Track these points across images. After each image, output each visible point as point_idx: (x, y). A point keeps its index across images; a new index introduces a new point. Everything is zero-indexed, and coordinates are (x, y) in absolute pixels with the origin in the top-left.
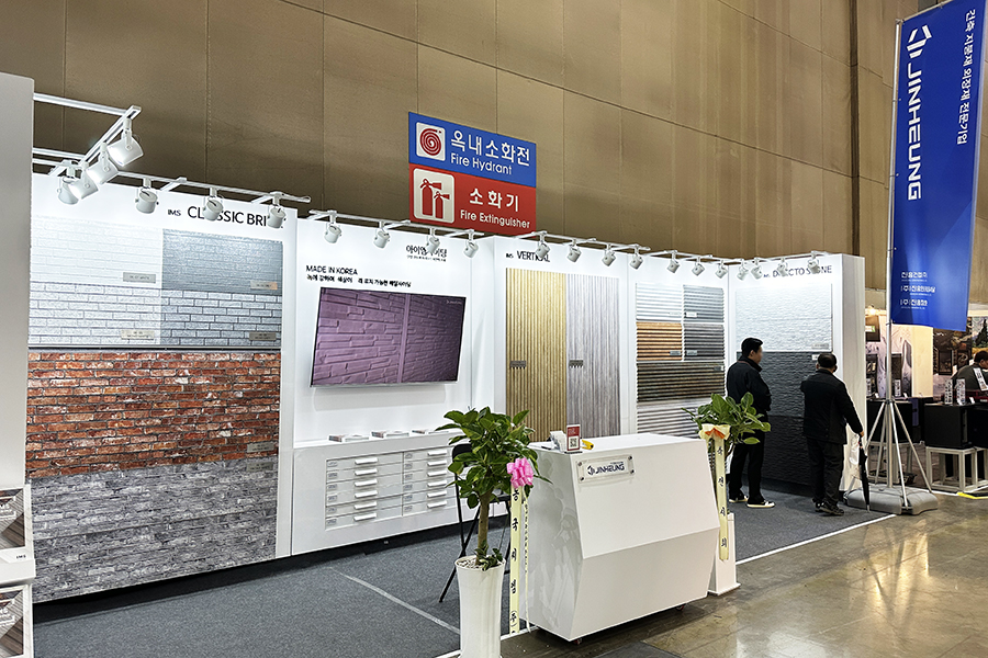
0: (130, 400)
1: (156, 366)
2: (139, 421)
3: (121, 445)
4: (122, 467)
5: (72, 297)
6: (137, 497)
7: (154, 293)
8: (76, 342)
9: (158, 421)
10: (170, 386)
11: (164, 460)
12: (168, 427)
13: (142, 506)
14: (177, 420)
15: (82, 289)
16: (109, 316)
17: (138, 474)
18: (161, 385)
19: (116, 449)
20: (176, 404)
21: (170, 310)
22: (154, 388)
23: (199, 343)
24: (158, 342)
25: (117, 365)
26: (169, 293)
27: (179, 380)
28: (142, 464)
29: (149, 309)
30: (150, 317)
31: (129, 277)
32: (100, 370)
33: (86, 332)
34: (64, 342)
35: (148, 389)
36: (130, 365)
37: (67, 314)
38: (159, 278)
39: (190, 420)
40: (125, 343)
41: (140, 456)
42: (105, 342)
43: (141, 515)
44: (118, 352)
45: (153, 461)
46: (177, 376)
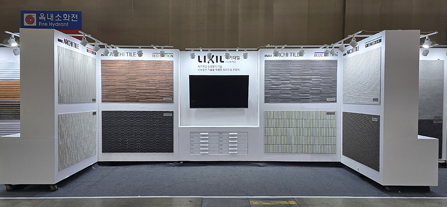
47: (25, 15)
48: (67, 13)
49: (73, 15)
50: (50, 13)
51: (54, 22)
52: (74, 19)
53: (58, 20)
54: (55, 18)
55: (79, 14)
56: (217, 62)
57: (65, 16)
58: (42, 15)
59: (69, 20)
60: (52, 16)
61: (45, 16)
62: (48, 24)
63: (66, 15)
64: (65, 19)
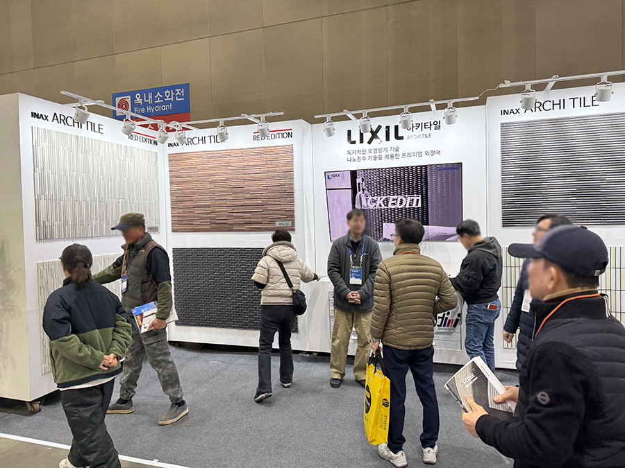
48: (169, 88)
49: (178, 90)
50: (147, 91)
51: (154, 105)
52: (179, 96)
53: (159, 101)
54: (154, 99)
55: (186, 87)
56: (388, 139)
57: (167, 94)
58: (138, 96)
59: (172, 99)
60: (150, 97)
61: (142, 97)
62: (146, 110)
63: (169, 92)
64: (168, 99)
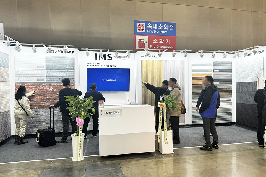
0: (40, 94)
1: (45, 86)
2: (42, 98)
3: (38, 103)
4: (38, 108)
5: (26, 72)
6: (42, 115)
7: (44, 71)
8: (28, 81)
9: (46, 99)
10: (48, 91)
11: (48, 107)
12: (48, 100)
13: (43, 117)
14: (50, 99)
15: (28, 70)
16: (34, 76)
17: (42, 110)
18: (46, 91)
19: (37, 104)
20: (50, 95)
21: (47, 74)
22: (45, 91)
23: (55, 82)
24: (45, 81)
25: (36, 86)
26: (47, 70)
27: (50, 90)
28: (43, 108)
29: (43, 74)
30: (43, 76)
31: (38, 67)
32: (33, 87)
33: (30, 79)
34: (25, 81)
35: (43, 91)
36: (39, 86)
37: (26, 75)
38: (45, 67)
39: (53, 99)
40: (38, 81)
41: (42, 106)
42: (34, 81)
43: (43, 119)
44: (37, 84)
45: (45, 107)
46: (50, 89)
47: (138, 24)
50: (155, 23)
51: (158, 30)
52: (171, 28)
53: (161, 29)
59: (168, 29)
60: (156, 26)
61: (152, 25)
63: (166, 25)
64: (165, 28)
